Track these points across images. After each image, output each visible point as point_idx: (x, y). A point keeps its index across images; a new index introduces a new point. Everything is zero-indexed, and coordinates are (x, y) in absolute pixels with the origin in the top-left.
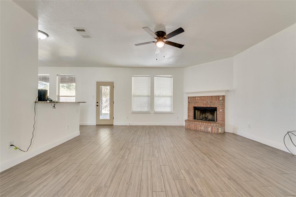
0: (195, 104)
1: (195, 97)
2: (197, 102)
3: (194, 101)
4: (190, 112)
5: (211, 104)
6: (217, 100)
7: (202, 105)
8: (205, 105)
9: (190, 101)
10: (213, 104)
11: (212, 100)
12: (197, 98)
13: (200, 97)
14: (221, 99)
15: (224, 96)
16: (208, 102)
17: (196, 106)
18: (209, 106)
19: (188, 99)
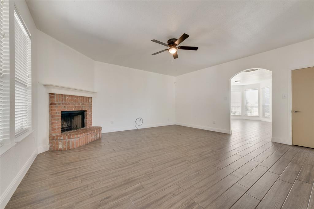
0: (64, 107)
1: (65, 95)
2: (67, 104)
3: (63, 102)
4: (57, 122)
5: (82, 107)
6: (88, 102)
7: (74, 109)
8: (76, 108)
9: (57, 101)
10: (84, 106)
11: (83, 101)
12: (67, 98)
13: (72, 96)
14: (90, 100)
15: (91, 98)
16: (80, 104)
17: (66, 110)
18: (80, 110)
19: (50, 97)
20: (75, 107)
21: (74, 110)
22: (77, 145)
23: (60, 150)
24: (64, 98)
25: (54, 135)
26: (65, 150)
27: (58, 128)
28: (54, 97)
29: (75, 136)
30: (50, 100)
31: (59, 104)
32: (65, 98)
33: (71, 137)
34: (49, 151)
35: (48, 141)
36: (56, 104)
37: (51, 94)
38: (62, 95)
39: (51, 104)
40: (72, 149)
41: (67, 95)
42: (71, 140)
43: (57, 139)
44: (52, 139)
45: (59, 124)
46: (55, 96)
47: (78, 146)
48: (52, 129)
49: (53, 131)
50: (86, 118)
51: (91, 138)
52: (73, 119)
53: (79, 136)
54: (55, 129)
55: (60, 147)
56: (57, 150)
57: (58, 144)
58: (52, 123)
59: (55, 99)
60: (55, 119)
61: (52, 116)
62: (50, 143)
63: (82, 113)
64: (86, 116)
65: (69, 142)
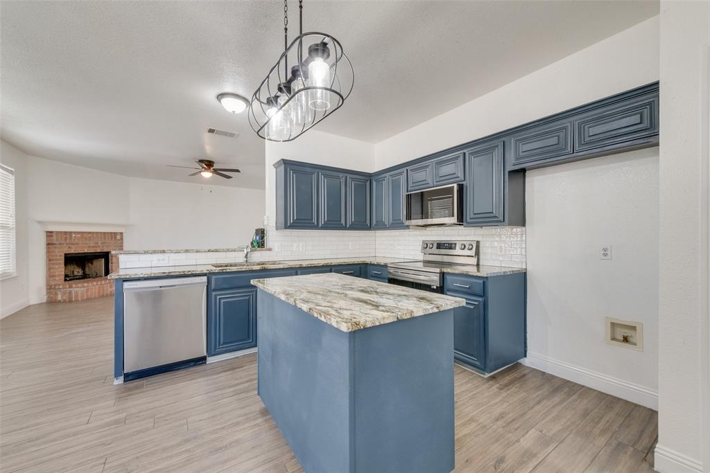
0: (69, 247)
2: (74, 244)
3: (68, 242)
5: (103, 247)
6: (114, 239)
8: (91, 249)
9: (58, 241)
10: (106, 246)
11: (105, 239)
12: (74, 235)
13: (82, 233)
14: (118, 237)
15: (122, 233)
16: (98, 243)
17: (72, 251)
18: (99, 251)
19: (47, 236)
20: (89, 247)
21: (86, 251)
22: (83, 296)
23: (60, 302)
24: (68, 236)
25: (52, 283)
26: (65, 301)
27: (60, 275)
28: (52, 236)
29: (80, 285)
30: (47, 240)
31: (60, 244)
32: (71, 236)
33: (74, 286)
34: (46, 303)
35: (44, 291)
36: (55, 244)
37: (47, 232)
38: (66, 233)
39: (48, 244)
40: (75, 301)
41: (75, 233)
42: (74, 290)
43: (55, 288)
44: (50, 288)
45: (60, 270)
46: (54, 234)
47: (85, 297)
48: (50, 276)
49: (51, 279)
50: (112, 263)
51: (110, 290)
52: (92, 264)
53: (86, 285)
54: (54, 276)
55: (59, 298)
56: (55, 302)
57: (56, 294)
58: (50, 269)
59: (55, 237)
60: (54, 264)
61: (50, 260)
62: (48, 293)
63: (106, 256)
64: (112, 260)
65: (70, 292)
